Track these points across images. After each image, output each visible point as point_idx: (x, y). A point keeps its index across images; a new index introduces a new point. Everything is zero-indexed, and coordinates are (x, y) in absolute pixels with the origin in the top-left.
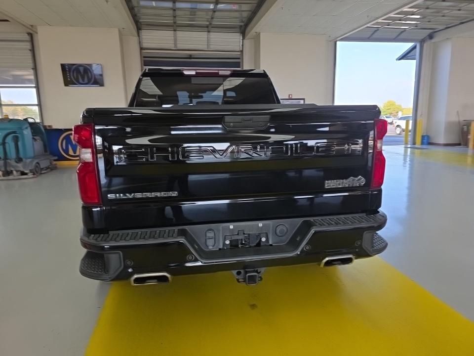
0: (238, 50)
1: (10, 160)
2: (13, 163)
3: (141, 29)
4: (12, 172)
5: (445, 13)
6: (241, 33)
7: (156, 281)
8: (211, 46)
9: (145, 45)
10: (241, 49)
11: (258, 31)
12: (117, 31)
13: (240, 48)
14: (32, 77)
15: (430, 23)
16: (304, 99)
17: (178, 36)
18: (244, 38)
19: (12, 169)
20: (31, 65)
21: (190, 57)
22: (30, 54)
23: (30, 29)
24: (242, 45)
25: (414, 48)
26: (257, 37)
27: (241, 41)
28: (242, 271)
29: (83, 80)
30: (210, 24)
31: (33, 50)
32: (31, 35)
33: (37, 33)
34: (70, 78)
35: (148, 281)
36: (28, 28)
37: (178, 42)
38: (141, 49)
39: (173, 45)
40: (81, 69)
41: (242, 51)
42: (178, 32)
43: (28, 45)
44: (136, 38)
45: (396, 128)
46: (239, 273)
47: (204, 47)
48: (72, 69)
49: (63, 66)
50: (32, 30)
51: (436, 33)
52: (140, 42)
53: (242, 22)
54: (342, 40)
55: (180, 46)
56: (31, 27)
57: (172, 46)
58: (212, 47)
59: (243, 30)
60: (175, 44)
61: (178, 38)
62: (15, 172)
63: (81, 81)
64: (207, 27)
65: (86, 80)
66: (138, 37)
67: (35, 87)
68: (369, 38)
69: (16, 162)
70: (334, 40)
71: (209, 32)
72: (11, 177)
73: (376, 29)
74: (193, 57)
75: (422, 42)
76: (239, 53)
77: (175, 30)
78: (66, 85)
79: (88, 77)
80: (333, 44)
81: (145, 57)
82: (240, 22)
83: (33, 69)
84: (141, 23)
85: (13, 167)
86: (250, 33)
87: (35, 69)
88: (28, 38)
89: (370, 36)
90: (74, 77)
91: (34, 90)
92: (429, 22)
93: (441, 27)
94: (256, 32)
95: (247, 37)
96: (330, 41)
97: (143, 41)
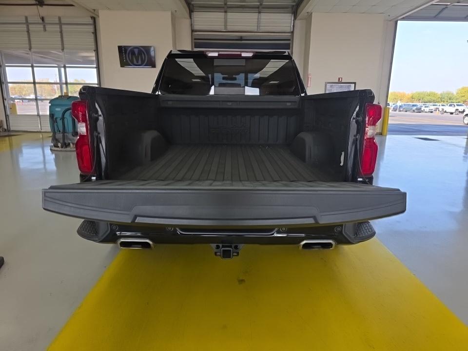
0: (289, 31)
1: (68, 133)
2: (70, 136)
3: (193, 12)
4: (69, 144)
6: (292, 13)
7: (140, 246)
8: (261, 28)
9: (196, 27)
10: (292, 30)
11: (309, 10)
12: (169, 14)
14: (94, 59)
16: (355, 83)
17: (228, 17)
18: (295, 18)
19: (70, 142)
20: (94, 47)
21: (241, 39)
22: (92, 36)
23: (93, 13)
24: (294, 26)
26: (309, 18)
27: (293, 21)
28: (221, 245)
29: (137, 62)
30: (261, 5)
31: (95, 33)
32: (94, 19)
33: (99, 17)
34: (126, 59)
35: (133, 246)
36: (90, 12)
37: (228, 24)
38: (193, 31)
39: (224, 27)
40: (136, 51)
41: (293, 32)
42: (229, 14)
43: (91, 29)
44: (188, 21)
45: (464, 118)
46: (218, 247)
47: (255, 28)
48: (128, 52)
49: (120, 48)
50: (94, 14)
52: (192, 24)
53: (294, 2)
54: (403, 19)
55: (229, 28)
56: (93, 11)
57: (222, 28)
58: (263, 29)
59: (295, 11)
60: (226, 26)
61: (228, 20)
62: (71, 145)
63: (135, 62)
64: (258, 8)
65: (140, 62)
66: (190, 20)
67: (96, 68)
68: (435, 17)
69: (73, 136)
70: (394, 19)
71: (259, 13)
72: (68, 149)
73: (444, 7)
74: (243, 38)
76: (290, 34)
77: (226, 12)
78: (122, 66)
79: (142, 58)
80: (393, 23)
81: (195, 39)
82: (292, 2)
83: (95, 51)
84: (193, 5)
85: (70, 140)
86: (302, 13)
87: (97, 51)
88: (91, 21)
89: (436, 16)
90: (129, 59)
91: (95, 71)
94: (308, 12)
95: (298, 18)
96: (390, 21)
97: (195, 23)
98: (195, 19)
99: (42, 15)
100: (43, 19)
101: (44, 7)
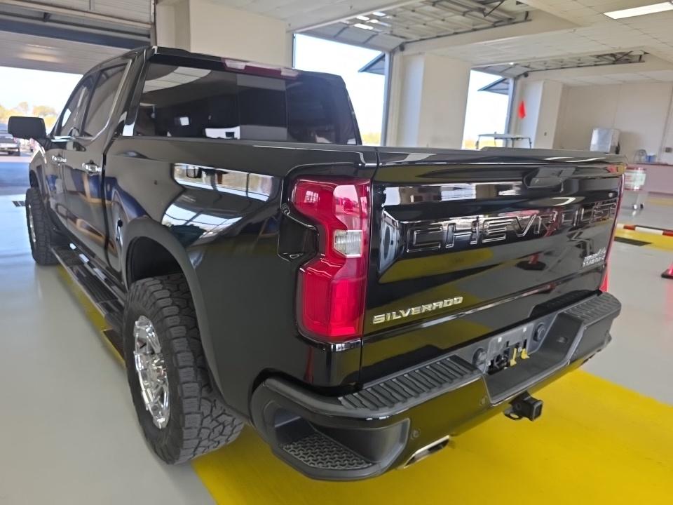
0: (147, 20)
5: (426, 21)
8: (96, 5)
10: (153, 20)
13: (150, 18)
15: (408, 30)
18: (156, 1)
21: (46, 16)
24: (155, 14)
25: (382, 58)
27: (153, 6)
41: (154, 24)
47: (83, 4)
51: (408, 44)
54: (303, 33)
68: (334, 37)
70: (292, 30)
73: (346, 26)
74: (50, 18)
75: (392, 52)
76: (149, 26)
80: (291, 36)
89: (337, 35)
92: (407, 28)
93: (415, 38)
95: (162, 2)
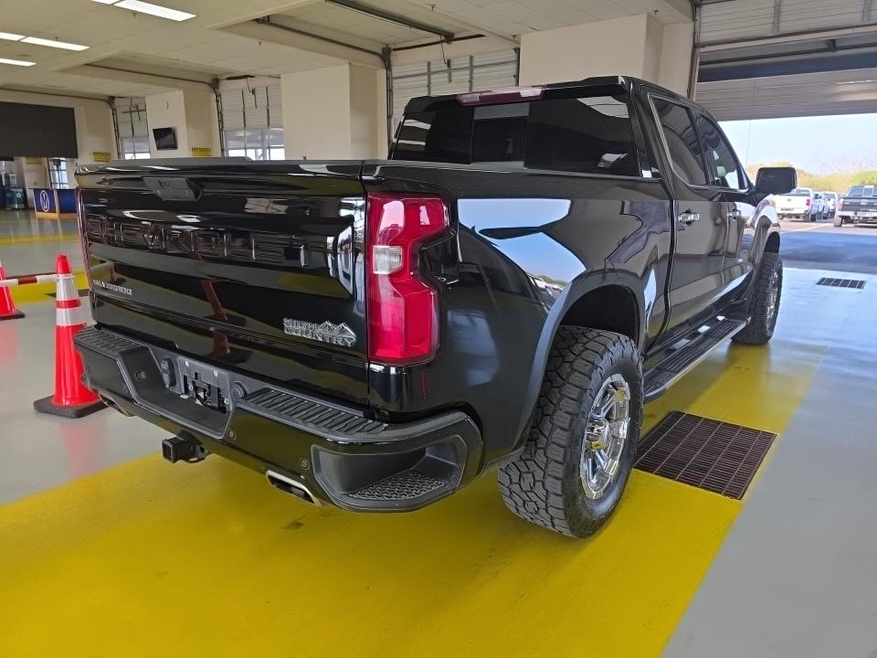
3: (699, 6)
8: (872, 13)
9: (703, 38)
23: (516, 42)
31: (518, 75)
32: (518, 52)
36: (509, 40)
37: (784, 19)
38: (696, 46)
44: (689, 27)
47: (855, 18)
52: (695, 32)
55: (787, 27)
56: (513, 39)
57: (768, 30)
60: (777, 22)
61: (784, 9)
66: (693, 24)
88: (514, 57)
97: (702, 30)
98: (704, 20)
99: (448, 56)
100: (449, 63)
101: (454, 43)
